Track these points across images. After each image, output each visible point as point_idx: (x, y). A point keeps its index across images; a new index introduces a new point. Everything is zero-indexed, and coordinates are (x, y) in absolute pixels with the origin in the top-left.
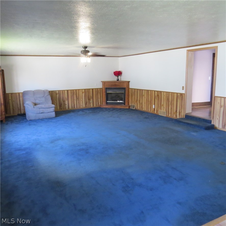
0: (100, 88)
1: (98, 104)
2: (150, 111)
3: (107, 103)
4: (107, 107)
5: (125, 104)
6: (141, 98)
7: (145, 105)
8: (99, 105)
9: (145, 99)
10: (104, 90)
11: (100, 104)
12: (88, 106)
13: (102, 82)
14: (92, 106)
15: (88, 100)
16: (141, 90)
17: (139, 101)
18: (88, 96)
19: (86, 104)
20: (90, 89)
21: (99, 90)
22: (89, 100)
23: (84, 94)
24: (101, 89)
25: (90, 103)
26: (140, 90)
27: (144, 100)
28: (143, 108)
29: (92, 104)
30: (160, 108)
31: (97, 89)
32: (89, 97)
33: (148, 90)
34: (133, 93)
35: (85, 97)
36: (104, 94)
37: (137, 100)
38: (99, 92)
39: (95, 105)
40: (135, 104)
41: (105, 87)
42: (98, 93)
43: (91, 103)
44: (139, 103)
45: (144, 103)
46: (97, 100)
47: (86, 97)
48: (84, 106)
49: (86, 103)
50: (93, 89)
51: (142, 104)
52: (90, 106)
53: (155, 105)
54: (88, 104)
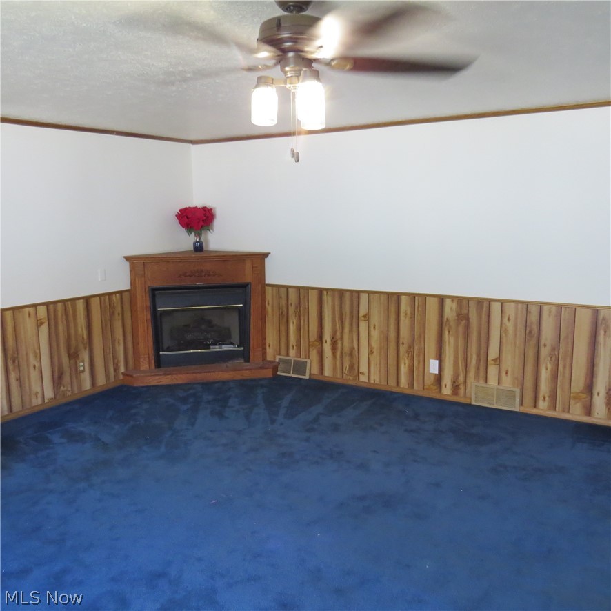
0: (121, 293)
1: (116, 369)
2: (411, 385)
3: (159, 362)
4: (167, 380)
5: (247, 360)
6: (347, 330)
7: (375, 358)
8: (121, 377)
9: (375, 334)
10: (143, 301)
11: (122, 369)
12: (70, 391)
13: (127, 258)
14: (87, 385)
15: (65, 360)
16: (347, 295)
17: (334, 343)
18: (68, 339)
19: (58, 381)
20: (73, 300)
21: (116, 298)
22: (73, 355)
23: (44, 329)
24: (126, 296)
25: (77, 372)
26: (341, 293)
27: (369, 337)
28: (359, 373)
29: (86, 377)
30: (477, 374)
31: (107, 297)
32: (73, 343)
33: (398, 296)
34: (291, 310)
35: (54, 344)
36: (144, 317)
37: (320, 337)
38: (119, 309)
39: (101, 381)
40: (307, 356)
41: (149, 284)
42: (112, 314)
43: (83, 371)
44: (334, 349)
45: (370, 352)
46: (109, 352)
47: (58, 345)
48: (49, 394)
49: (56, 375)
50: (87, 300)
51: (351, 354)
52: (80, 386)
53: (440, 358)
54: (67, 379)
